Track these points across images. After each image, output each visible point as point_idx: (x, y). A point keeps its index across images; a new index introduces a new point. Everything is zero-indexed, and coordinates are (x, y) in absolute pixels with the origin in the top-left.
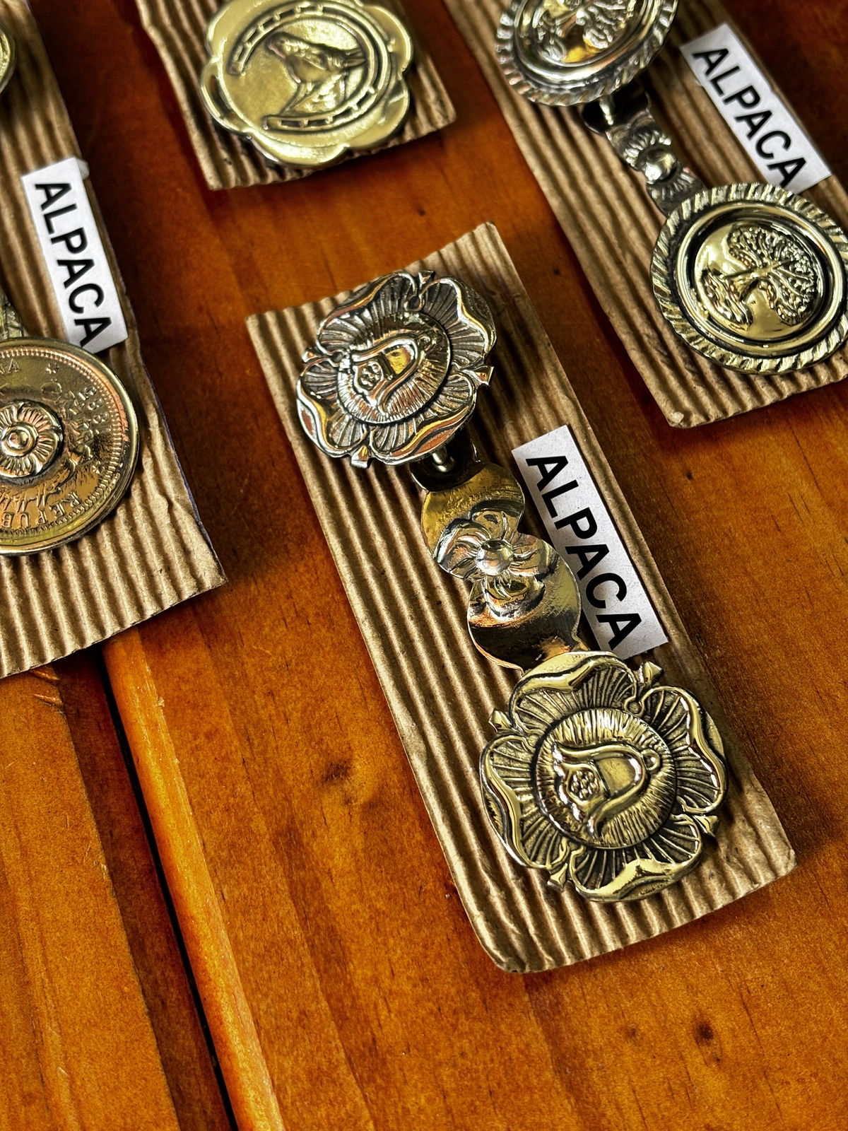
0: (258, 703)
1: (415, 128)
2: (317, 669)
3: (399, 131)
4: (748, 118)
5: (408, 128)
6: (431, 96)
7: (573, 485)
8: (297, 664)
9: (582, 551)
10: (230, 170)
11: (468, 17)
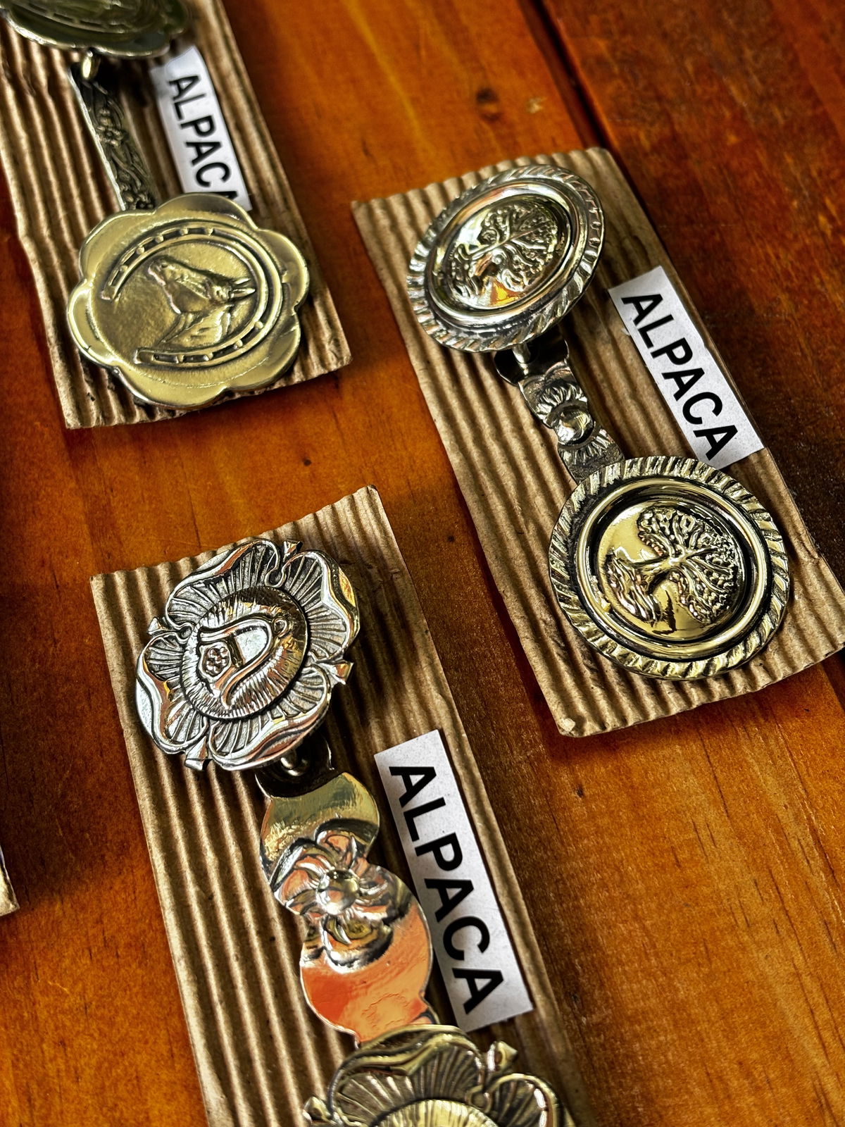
0: (46, 1054)
1: (305, 370)
2: (121, 1013)
3: (287, 372)
4: (677, 376)
5: (297, 368)
6: (326, 334)
7: (440, 803)
8: (97, 1007)
9: (442, 885)
10: (93, 406)
11: (380, 243)
